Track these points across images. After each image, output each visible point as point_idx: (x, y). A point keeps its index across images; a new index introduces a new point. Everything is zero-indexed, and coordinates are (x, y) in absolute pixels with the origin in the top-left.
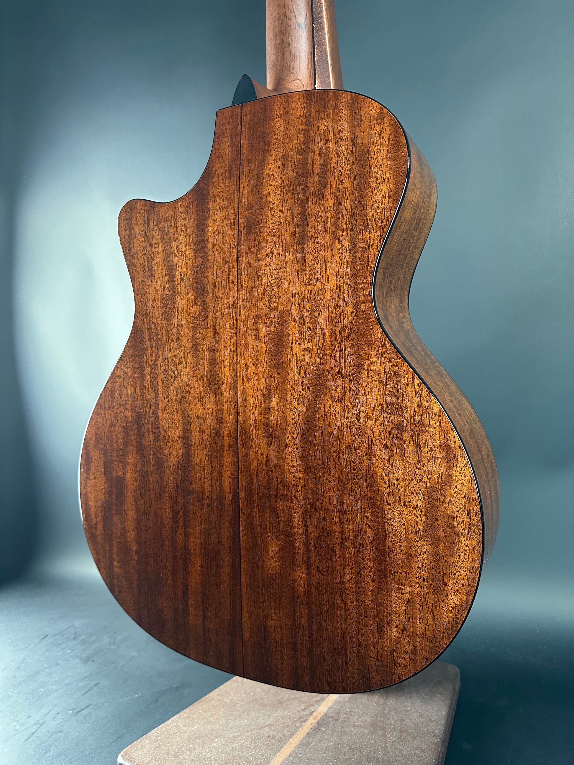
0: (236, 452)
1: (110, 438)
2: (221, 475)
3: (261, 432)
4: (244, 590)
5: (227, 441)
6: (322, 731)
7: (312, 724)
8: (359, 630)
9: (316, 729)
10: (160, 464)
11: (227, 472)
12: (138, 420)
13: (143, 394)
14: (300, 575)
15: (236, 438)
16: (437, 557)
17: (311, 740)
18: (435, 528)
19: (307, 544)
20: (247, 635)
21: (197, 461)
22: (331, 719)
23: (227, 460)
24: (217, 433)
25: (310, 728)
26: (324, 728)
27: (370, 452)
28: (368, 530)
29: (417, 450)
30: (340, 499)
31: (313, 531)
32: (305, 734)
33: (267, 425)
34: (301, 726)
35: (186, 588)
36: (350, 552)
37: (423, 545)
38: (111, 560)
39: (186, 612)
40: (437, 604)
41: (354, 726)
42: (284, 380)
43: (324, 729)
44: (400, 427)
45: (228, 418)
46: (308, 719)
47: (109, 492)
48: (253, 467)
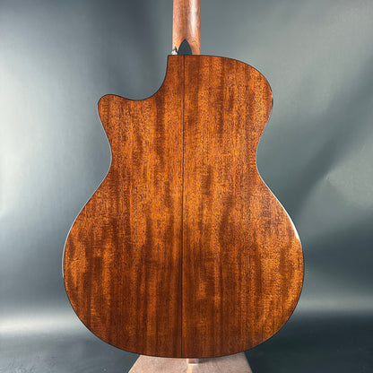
0: (181, 238)
1: (91, 234)
2: (171, 251)
3: (196, 227)
4: (184, 311)
5: (175, 232)
8: (247, 320)
10: (129, 247)
11: (175, 249)
12: (114, 223)
13: (118, 208)
14: (217, 298)
15: (182, 231)
16: (285, 280)
18: (284, 267)
19: (221, 282)
20: (184, 335)
21: (156, 244)
23: (176, 242)
24: (170, 229)
27: (255, 234)
28: (253, 271)
29: (277, 233)
30: (239, 258)
31: (224, 275)
33: (200, 223)
35: (145, 316)
36: (244, 283)
37: (279, 275)
38: (89, 308)
39: (145, 330)
40: (284, 301)
42: (211, 200)
44: (269, 222)
45: (177, 220)
47: (89, 267)
48: (192, 246)
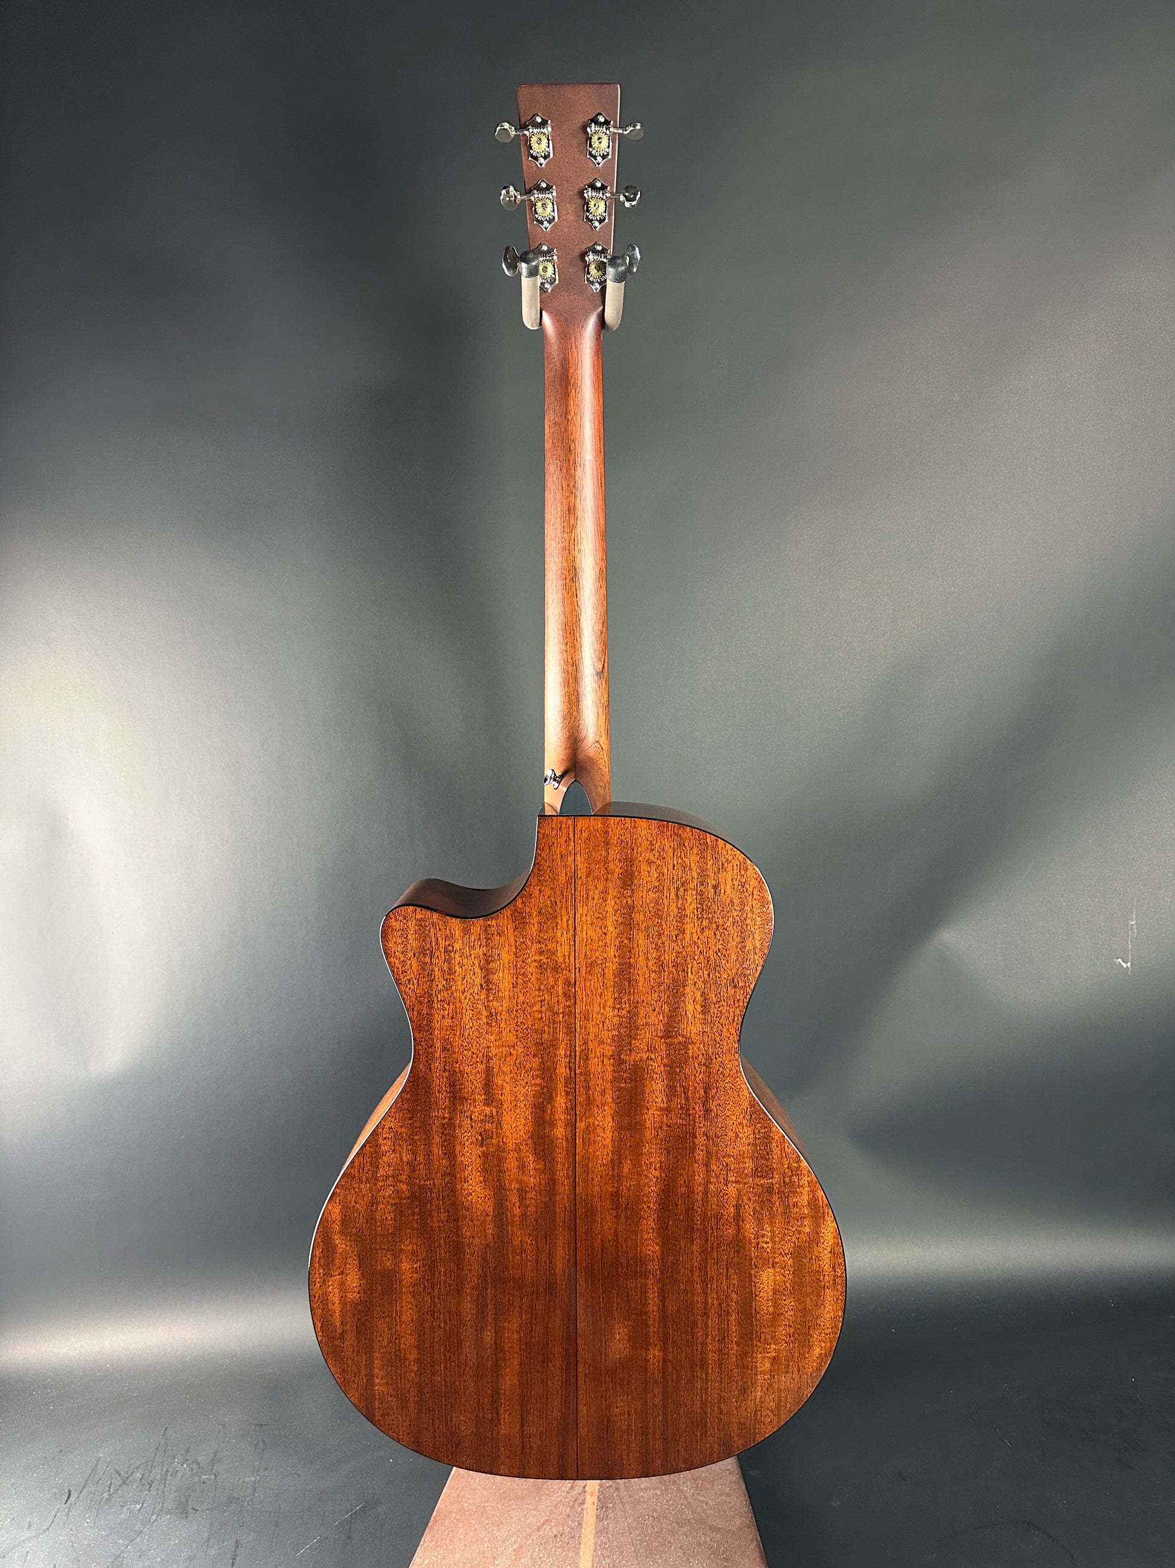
0: (573, 1228)
1: (370, 1219)
2: (551, 1256)
3: (608, 1204)
4: (581, 1382)
5: (561, 1216)
6: (610, 1509)
7: (594, 1503)
8: (721, 1399)
9: (602, 1508)
10: (457, 1249)
11: (561, 1253)
12: (418, 1196)
13: (429, 1161)
14: (654, 1354)
15: (574, 1212)
16: (804, 1311)
17: (606, 1523)
18: (802, 1285)
19: (664, 1319)
20: (583, 1431)
21: (516, 1242)
22: (611, 1490)
23: (562, 1238)
24: (548, 1208)
25: (595, 1510)
26: (611, 1503)
27: (738, 1217)
28: (734, 1296)
29: (786, 1214)
30: (703, 1268)
31: (671, 1307)
32: (595, 1518)
33: (616, 1195)
34: (582, 1510)
35: (496, 1392)
36: (713, 1321)
37: (789, 1303)
38: (370, 1377)
39: (496, 1422)
40: (802, 1356)
41: (641, 1490)
42: (640, 1144)
43: (611, 1505)
44: (770, 1190)
45: (563, 1190)
46: (585, 1499)
47: (368, 1289)
48: (598, 1244)
